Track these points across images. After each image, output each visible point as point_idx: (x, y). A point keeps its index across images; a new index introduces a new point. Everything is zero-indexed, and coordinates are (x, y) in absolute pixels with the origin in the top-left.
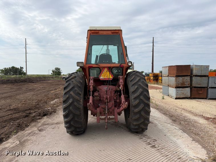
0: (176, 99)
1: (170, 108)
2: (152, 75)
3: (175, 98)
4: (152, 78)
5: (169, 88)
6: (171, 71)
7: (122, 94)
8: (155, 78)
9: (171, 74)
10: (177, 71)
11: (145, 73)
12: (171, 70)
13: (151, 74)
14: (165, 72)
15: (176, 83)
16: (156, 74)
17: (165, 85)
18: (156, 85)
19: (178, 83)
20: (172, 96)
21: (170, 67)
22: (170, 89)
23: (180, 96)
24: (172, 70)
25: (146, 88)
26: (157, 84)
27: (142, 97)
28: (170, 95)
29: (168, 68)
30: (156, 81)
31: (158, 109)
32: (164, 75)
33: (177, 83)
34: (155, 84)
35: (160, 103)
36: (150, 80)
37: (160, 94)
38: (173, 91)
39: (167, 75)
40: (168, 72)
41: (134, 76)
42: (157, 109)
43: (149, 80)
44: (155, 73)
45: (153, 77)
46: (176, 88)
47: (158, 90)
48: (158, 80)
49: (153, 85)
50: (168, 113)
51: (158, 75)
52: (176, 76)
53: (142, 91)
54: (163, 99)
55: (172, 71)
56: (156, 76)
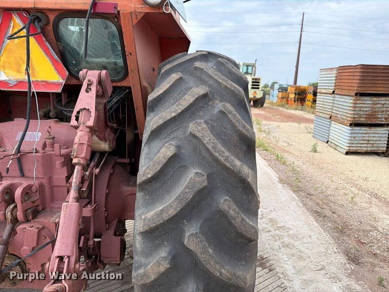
0: (347, 153)
1: (333, 186)
2: (294, 89)
3: (345, 151)
4: (292, 96)
5: (333, 125)
6: (343, 81)
7: (73, 194)
8: (299, 96)
9: (343, 88)
10: (361, 80)
11: (279, 85)
12: (343, 77)
13: (291, 86)
14: (327, 83)
15: (354, 114)
16: (301, 88)
17: (321, 115)
18: (299, 113)
19: (359, 113)
20: (337, 146)
21: (343, 70)
22: (335, 126)
23: (359, 149)
24: (346, 77)
25: (238, 163)
26: (301, 110)
27: (192, 236)
28: (331, 142)
29: (335, 72)
30: (301, 102)
31: (297, 190)
32: (323, 91)
33: (355, 112)
34: (296, 109)
35: (304, 164)
36: (288, 101)
37: (307, 135)
38: (342, 134)
39: (332, 91)
40: (334, 81)
41: (175, 76)
42: (295, 191)
43: (285, 100)
44: (300, 86)
45: (295, 94)
46: (351, 125)
47: (303, 125)
48: (305, 101)
49: (293, 112)
50: (328, 212)
51: (305, 90)
52: (356, 94)
53: (198, 187)
54: (315, 151)
55: (346, 81)
56: (302, 92)
